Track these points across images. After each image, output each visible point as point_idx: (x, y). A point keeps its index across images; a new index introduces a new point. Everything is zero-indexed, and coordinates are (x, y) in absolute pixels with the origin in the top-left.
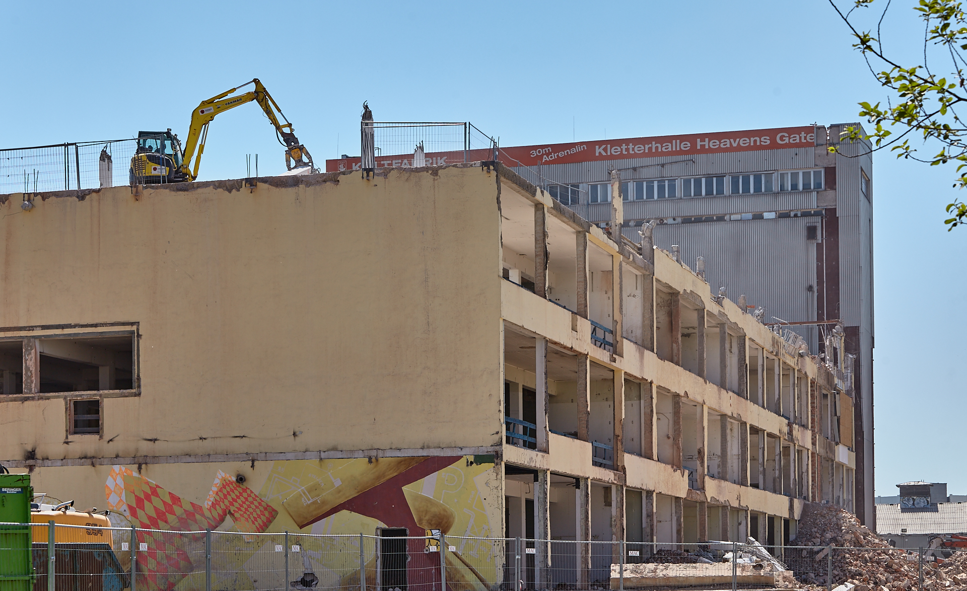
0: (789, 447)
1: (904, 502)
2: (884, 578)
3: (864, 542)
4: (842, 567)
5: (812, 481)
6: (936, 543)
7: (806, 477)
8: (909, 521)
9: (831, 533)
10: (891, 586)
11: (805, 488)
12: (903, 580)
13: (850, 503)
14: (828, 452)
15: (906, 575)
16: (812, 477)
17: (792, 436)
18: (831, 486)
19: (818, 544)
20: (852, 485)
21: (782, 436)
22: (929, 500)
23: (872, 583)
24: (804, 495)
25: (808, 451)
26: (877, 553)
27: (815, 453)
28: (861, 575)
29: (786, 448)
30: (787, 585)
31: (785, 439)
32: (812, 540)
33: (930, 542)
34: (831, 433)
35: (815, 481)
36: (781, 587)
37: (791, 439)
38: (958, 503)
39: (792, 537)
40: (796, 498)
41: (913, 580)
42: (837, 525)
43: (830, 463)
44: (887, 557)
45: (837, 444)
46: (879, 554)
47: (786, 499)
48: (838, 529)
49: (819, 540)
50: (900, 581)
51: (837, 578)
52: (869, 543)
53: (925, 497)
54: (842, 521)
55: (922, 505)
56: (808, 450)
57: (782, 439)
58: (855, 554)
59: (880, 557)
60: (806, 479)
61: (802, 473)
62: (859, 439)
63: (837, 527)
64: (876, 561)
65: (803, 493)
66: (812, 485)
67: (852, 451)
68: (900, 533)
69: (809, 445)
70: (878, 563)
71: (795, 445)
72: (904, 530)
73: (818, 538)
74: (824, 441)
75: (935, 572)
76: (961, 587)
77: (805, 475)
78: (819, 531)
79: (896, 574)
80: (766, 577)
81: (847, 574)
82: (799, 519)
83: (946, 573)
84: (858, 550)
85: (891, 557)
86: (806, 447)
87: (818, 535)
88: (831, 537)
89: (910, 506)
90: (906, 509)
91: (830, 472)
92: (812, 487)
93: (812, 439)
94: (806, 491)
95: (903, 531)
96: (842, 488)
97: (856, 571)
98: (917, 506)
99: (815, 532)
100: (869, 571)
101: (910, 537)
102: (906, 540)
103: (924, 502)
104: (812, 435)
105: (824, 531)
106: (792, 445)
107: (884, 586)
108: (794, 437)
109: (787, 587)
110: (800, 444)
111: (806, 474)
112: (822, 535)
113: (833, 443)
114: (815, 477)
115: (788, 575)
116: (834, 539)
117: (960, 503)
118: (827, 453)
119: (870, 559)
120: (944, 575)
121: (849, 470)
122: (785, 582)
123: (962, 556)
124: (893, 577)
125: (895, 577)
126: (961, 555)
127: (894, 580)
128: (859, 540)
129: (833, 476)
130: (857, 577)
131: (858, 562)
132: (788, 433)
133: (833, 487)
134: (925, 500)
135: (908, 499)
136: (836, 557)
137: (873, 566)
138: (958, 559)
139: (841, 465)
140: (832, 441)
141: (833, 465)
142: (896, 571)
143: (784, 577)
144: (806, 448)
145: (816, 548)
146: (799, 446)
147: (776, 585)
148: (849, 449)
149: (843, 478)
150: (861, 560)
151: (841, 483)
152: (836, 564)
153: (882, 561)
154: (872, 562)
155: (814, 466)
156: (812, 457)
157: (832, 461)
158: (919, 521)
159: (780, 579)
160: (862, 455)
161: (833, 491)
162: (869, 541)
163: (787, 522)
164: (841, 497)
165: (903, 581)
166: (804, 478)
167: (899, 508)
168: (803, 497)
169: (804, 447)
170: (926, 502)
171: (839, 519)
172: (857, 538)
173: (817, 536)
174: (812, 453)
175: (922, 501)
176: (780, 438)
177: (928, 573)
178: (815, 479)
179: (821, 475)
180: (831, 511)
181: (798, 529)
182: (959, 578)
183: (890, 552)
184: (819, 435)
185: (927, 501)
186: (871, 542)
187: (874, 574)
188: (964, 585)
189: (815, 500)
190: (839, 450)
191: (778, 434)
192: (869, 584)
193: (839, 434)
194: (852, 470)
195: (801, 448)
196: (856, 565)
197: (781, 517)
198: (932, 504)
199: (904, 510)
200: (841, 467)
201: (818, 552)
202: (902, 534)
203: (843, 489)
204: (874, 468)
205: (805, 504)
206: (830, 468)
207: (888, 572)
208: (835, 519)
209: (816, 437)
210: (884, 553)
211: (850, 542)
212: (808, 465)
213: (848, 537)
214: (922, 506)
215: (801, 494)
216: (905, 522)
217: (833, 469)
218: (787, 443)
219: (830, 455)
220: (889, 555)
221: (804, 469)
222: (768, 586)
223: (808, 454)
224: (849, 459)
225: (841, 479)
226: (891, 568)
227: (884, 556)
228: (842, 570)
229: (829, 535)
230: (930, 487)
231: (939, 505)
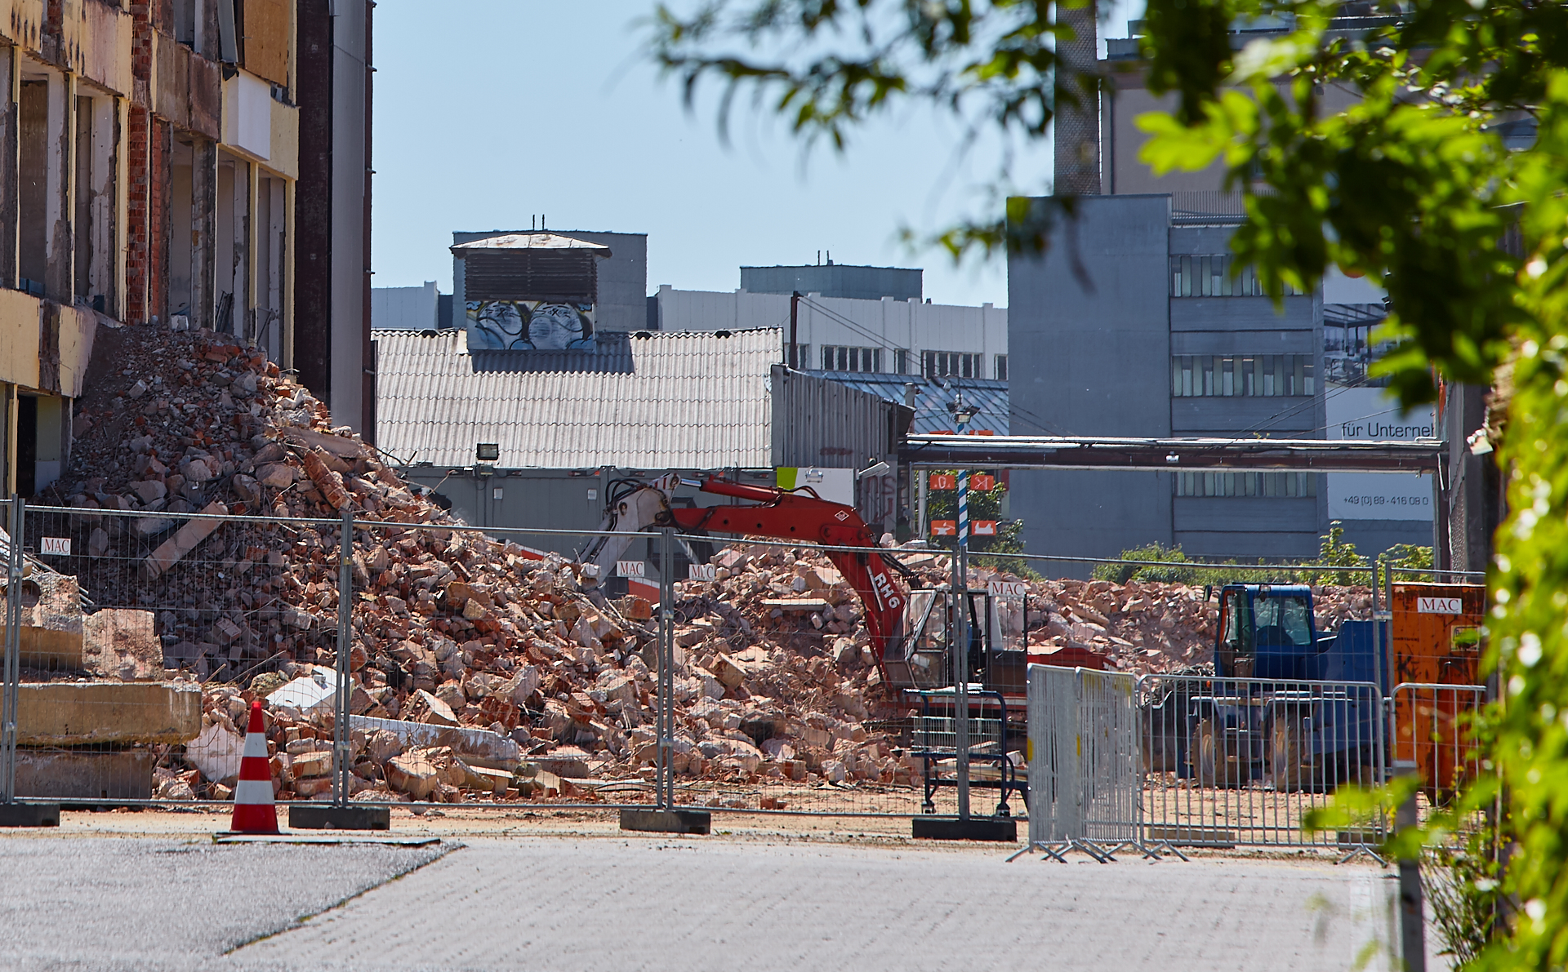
0: (45, 83)
1: (483, 322)
2: (429, 659)
3: (346, 499)
4: (255, 606)
5: (131, 230)
6: (637, 509)
7: (106, 212)
8: (508, 411)
9: (209, 458)
10: (460, 692)
11: (99, 261)
12: (509, 668)
13: (274, 326)
14: (195, 106)
15: (522, 649)
16: (131, 212)
17: (59, 38)
18: (200, 254)
19: (156, 503)
20: (283, 248)
21: (21, 42)
22: (590, 316)
23: (380, 679)
24: (94, 291)
25: (117, 104)
26: (403, 549)
27: (142, 111)
28: (330, 640)
29: (35, 88)
30: (133, 668)
31: (32, 54)
32: (134, 484)
33: (613, 506)
34: (207, 26)
35: (143, 230)
36: (106, 676)
37: (53, 53)
38: (719, 335)
39: (47, 470)
40: (67, 303)
41: (549, 670)
42: (237, 423)
43: (200, 155)
44: (444, 565)
45: (229, 71)
46: (410, 555)
47: (29, 308)
48: (239, 440)
49: (160, 487)
50: (496, 671)
51: (236, 654)
52: (368, 502)
53: (574, 305)
54: (256, 409)
55: (562, 339)
56: (117, 97)
57: (20, 52)
58: (307, 553)
59: (414, 568)
60: (105, 223)
61: (91, 194)
62: (315, 47)
63: (233, 434)
64: (396, 585)
65: (94, 281)
66: (131, 246)
67: (286, 101)
68: (468, 461)
69: (122, 79)
70: (406, 591)
71: (67, 79)
72: (486, 451)
73: (157, 476)
74: (179, 59)
75: (642, 640)
76: (750, 707)
77: (101, 202)
78: (159, 448)
79: (478, 644)
80: (53, 635)
81: (278, 638)
82: (79, 392)
83: (687, 643)
84: (323, 532)
85: (456, 568)
86: (109, 85)
87: (157, 466)
88: (210, 476)
89: (508, 340)
90: (494, 353)
91: (199, 192)
92: (129, 254)
93: (135, 51)
94: (105, 272)
95: (484, 452)
96: (241, 263)
97: (314, 622)
98: (540, 344)
99: (143, 451)
100: (367, 626)
101: (510, 481)
102: (498, 494)
103: (569, 327)
104: (136, 35)
105: (183, 448)
106: (55, 76)
107: (433, 692)
108: (66, 45)
109: (129, 673)
110: (89, 73)
111: (106, 200)
112: (174, 466)
113: (215, 67)
114: (141, 213)
115: (131, 626)
116: (223, 487)
117: (727, 334)
118: (190, 108)
119: (374, 572)
120: (679, 653)
121: (271, 181)
122: (122, 653)
123: (743, 570)
124: (469, 657)
125: (478, 654)
126: (741, 566)
127: (472, 670)
128: (327, 489)
129: (209, 208)
130: (320, 651)
131: (321, 586)
132: (43, 27)
133: (209, 259)
134: (574, 315)
135: (502, 313)
136: (228, 562)
137: (383, 604)
138: (727, 585)
139: (241, 162)
140: (208, 57)
141: (209, 160)
142: (482, 630)
143: (120, 637)
144: (109, 91)
145: (151, 519)
146: (86, 81)
147: (91, 665)
148: (274, 94)
149: (247, 220)
150: (333, 575)
151: (240, 239)
152: (231, 593)
153: (422, 585)
154: (380, 588)
155: (138, 168)
156: (133, 128)
157: (209, 143)
158: (548, 412)
159: (105, 642)
160: (323, 119)
161: (207, 275)
162: (365, 497)
163: (28, 402)
164: (238, 298)
165: (508, 671)
166: (96, 218)
167: (462, 347)
168: (91, 299)
169: (101, 86)
170: (579, 326)
171: (244, 399)
172: (319, 481)
173: (150, 471)
174: (135, 113)
175: (562, 320)
176: (12, 47)
177: (611, 642)
178: (143, 223)
179: (166, 207)
180: (210, 362)
181: (71, 438)
182: (741, 667)
183: (455, 544)
184: (160, 36)
185: (585, 321)
186: (375, 501)
187: (390, 639)
188: (761, 700)
189: (141, 314)
190: (235, 97)
191: (7, 32)
192: (366, 680)
193: (240, 31)
194: (283, 182)
195: (89, 91)
196: (313, 599)
197: (9, 386)
198: (605, 337)
199: (486, 359)
200: (240, 173)
201: (154, 541)
202: (477, 468)
203: (247, 264)
204: (369, 173)
205: (101, 327)
206: (198, 176)
207: (449, 633)
208: (226, 399)
209: (147, 43)
210: (429, 547)
211: (289, 496)
212: (114, 161)
213: (281, 475)
214: (562, 343)
215: (84, 287)
216: (490, 412)
217: (209, 179)
218: (37, 67)
219: (203, 121)
220: (448, 558)
221: (99, 181)
222: (62, 669)
223: (117, 114)
224: (275, 137)
225: (241, 224)
226: (460, 613)
227: (426, 564)
228: (255, 617)
229: (201, 467)
230: (598, 258)
231: (633, 341)
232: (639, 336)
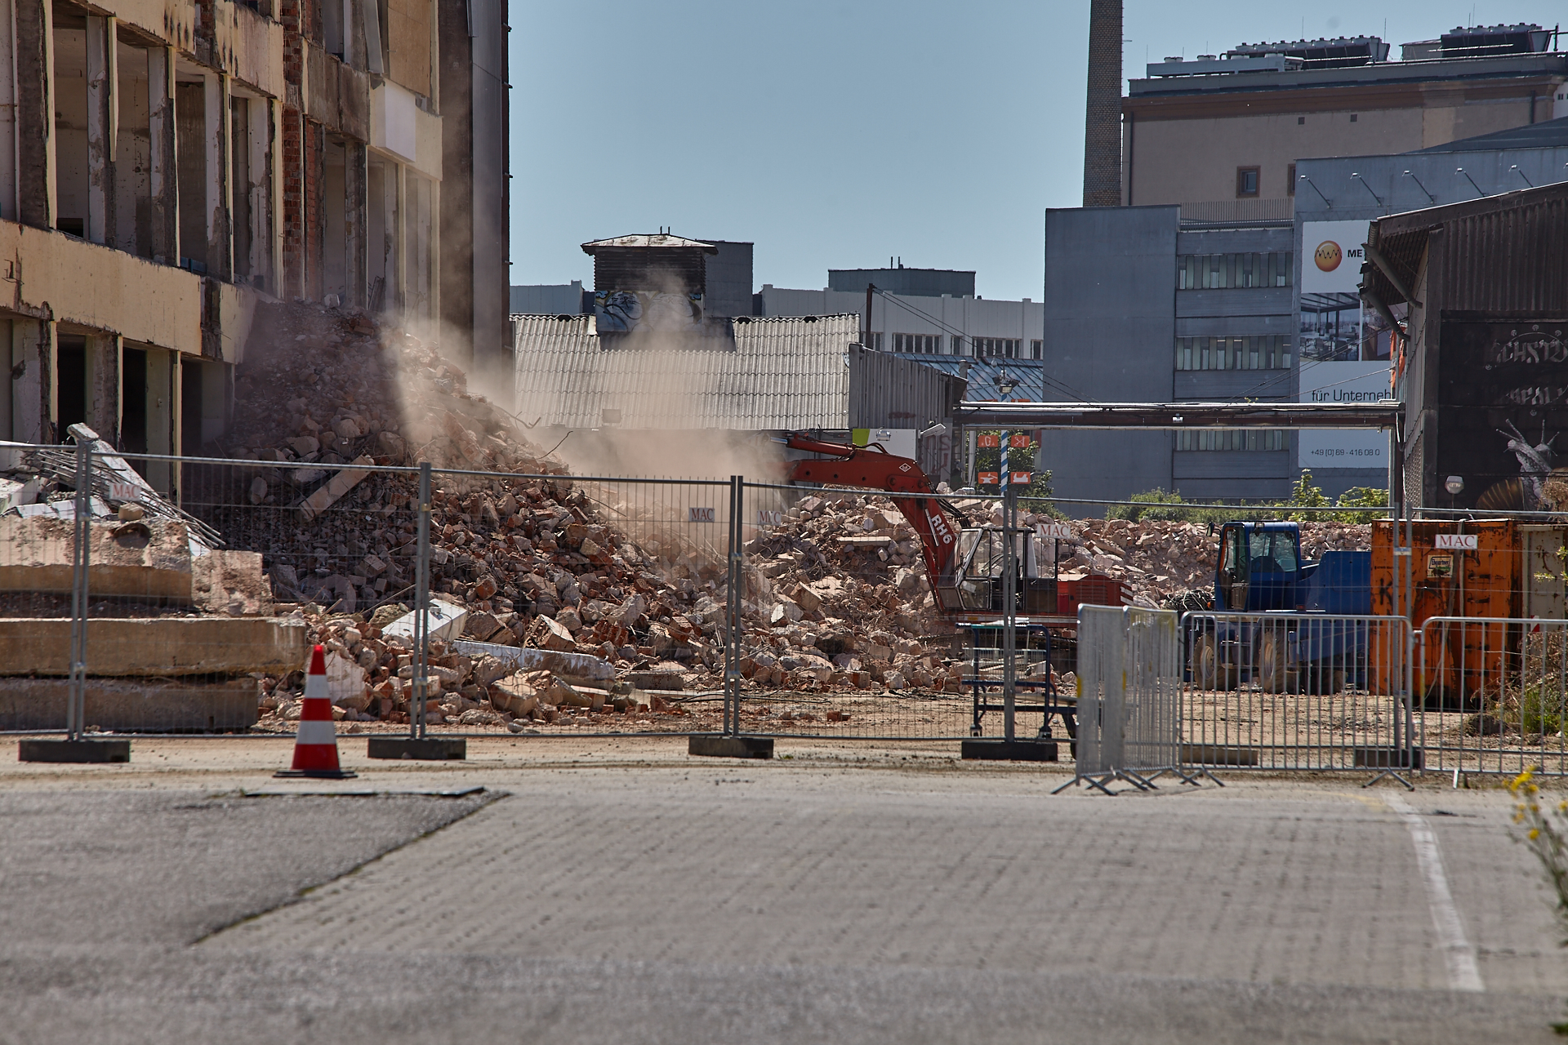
0: (201, 84)
1: (611, 309)
2: (551, 589)
3: (479, 453)
4: (398, 544)
5: (287, 218)
7: (263, 202)
8: (629, 383)
9: (358, 417)
10: (577, 617)
11: (259, 246)
12: (620, 596)
13: (423, 307)
14: (345, 110)
15: (631, 580)
16: (286, 203)
17: (213, 42)
18: (353, 243)
19: (310, 456)
20: (430, 239)
21: (175, 42)
22: (701, 302)
23: (507, 606)
24: (254, 271)
25: (271, 105)
26: (528, 496)
27: (295, 113)
28: (464, 573)
29: (191, 89)
30: (241, 605)
31: (186, 54)
32: (290, 440)
34: (355, 40)
35: (298, 219)
37: (207, 55)
38: (807, 320)
39: (213, 426)
40: (227, 280)
41: (654, 597)
42: (382, 388)
43: (351, 155)
44: (565, 511)
45: (376, 81)
46: (535, 501)
47: (189, 285)
48: (384, 403)
49: (314, 442)
50: (608, 599)
52: (498, 457)
53: (689, 294)
55: (676, 322)
56: (271, 99)
57: (174, 51)
59: (538, 512)
60: (263, 212)
61: (251, 184)
62: (457, 65)
63: (380, 398)
64: (522, 527)
65: (255, 264)
66: (288, 233)
67: (430, 110)
68: (596, 424)
69: (274, 81)
70: (531, 532)
71: (222, 80)
73: (311, 433)
74: (329, 68)
76: (824, 626)
77: (259, 193)
78: (312, 409)
79: (593, 576)
82: (240, 359)
85: (575, 513)
86: (263, 87)
87: (311, 424)
88: (358, 433)
89: (630, 324)
91: (351, 188)
92: (286, 240)
93: (286, 58)
94: (265, 256)
95: (609, 416)
96: (391, 251)
97: (450, 559)
98: (657, 327)
99: (299, 411)
100: (497, 561)
103: (683, 312)
104: (287, 44)
105: (334, 409)
106: (210, 78)
107: (553, 617)
108: (219, 48)
109: (237, 610)
110: (242, 75)
111: (263, 192)
112: (326, 425)
113: (363, 76)
114: (297, 204)
116: (369, 443)
117: (814, 320)
118: (340, 113)
119: (503, 516)
121: (418, 179)
122: (231, 591)
123: (822, 513)
124: (585, 587)
125: (593, 585)
126: (821, 510)
127: (587, 597)
128: (463, 445)
129: (360, 202)
130: (456, 583)
131: (457, 527)
132: (196, 32)
133: (361, 247)
134: (688, 303)
135: (625, 300)
136: (375, 508)
137: (510, 543)
138: (809, 525)
139: (389, 162)
140: (356, 67)
141: (359, 160)
142: (596, 564)
144: (263, 93)
145: (306, 469)
146: (239, 82)
147: (200, 602)
148: (418, 103)
149: (396, 213)
150: (467, 517)
151: (391, 231)
152: (377, 533)
153: (545, 527)
154: (508, 530)
155: (293, 164)
156: (287, 128)
157: (359, 144)
158: (664, 384)
159: (215, 581)
160: (464, 128)
161: (360, 261)
162: (496, 453)
163: (194, 366)
164: (390, 281)
165: (618, 600)
166: (254, 207)
167: (592, 330)
168: (251, 278)
169: (255, 88)
170: (692, 310)
171: (387, 368)
172: (453, 439)
173: (305, 428)
174: (288, 114)
175: (677, 307)
176: (166, 47)
178: (298, 213)
179: (319, 200)
180: (359, 336)
181: (234, 399)
182: (817, 593)
183: (576, 493)
184: (310, 46)
185: (695, 308)
186: (504, 456)
187: (516, 572)
188: (835, 621)
189: (298, 292)
190: (383, 104)
191: (161, 32)
192: (495, 606)
193: (384, 45)
194: (429, 181)
195: (244, 92)
196: (450, 539)
197: (173, 353)
198: (712, 322)
200: (390, 172)
201: (308, 488)
203: (396, 252)
204: (506, 177)
205: (261, 302)
206: (350, 174)
207: (566, 567)
209: (298, 51)
210: (552, 494)
211: (427, 451)
212: (269, 156)
214: (677, 326)
215: (244, 267)
216: (615, 383)
217: (359, 177)
218: (192, 68)
219: (351, 124)
220: (568, 504)
221: (257, 175)
223: (271, 114)
224: (420, 141)
225: (391, 217)
226: (577, 550)
227: (550, 508)
228: (398, 554)
229: (351, 426)
230: (706, 256)
231: (735, 325)
232: (740, 320)
